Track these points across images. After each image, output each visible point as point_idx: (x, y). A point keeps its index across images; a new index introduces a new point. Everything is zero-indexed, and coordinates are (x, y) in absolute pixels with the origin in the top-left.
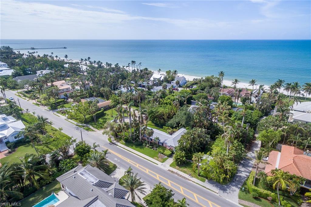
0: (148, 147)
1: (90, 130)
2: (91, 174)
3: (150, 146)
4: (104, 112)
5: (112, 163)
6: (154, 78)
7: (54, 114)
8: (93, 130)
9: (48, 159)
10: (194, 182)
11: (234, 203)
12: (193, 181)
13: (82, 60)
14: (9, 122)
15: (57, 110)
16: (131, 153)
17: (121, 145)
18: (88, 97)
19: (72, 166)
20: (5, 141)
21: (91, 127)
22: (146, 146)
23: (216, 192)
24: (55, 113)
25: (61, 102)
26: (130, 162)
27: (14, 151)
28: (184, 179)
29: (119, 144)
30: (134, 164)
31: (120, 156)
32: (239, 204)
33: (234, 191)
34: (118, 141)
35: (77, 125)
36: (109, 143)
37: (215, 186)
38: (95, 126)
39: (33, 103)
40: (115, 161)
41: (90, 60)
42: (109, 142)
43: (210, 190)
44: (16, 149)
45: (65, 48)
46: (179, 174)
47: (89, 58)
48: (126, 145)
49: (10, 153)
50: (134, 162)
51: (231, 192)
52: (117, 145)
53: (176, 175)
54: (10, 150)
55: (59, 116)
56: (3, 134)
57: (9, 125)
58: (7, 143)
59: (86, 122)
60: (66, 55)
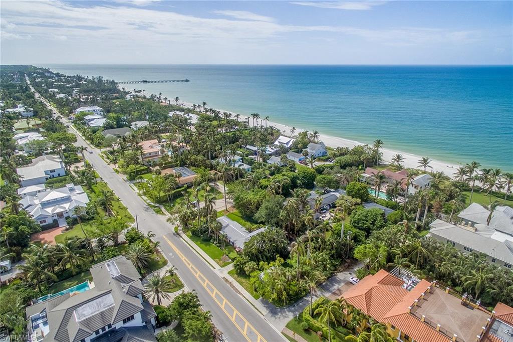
0: (216, 244)
1: (160, 214)
2: (117, 267)
3: (218, 244)
4: (188, 190)
5: (164, 258)
6: (279, 142)
7: (131, 187)
8: (163, 214)
9: (94, 243)
10: (245, 297)
11: (277, 330)
12: (243, 296)
13: (195, 105)
14: (76, 193)
15: (135, 182)
16: (191, 249)
17: (186, 237)
18: (179, 165)
19: (113, 255)
20: (65, 215)
21: (163, 209)
22: (213, 243)
23: (262, 314)
24: (132, 185)
25: (143, 170)
26: (184, 261)
27: (71, 228)
28: (234, 291)
29: (184, 236)
30: (188, 263)
31: (177, 251)
32: (282, 333)
33: (286, 317)
34: (184, 232)
35: (149, 205)
36: (174, 234)
37: (266, 307)
38: (168, 208)
39: (113, 169)
40: (168, 257)
41: (205, 107)
42: (174, 231)
43: (257, 310)
44: (74, 226)
45: (187, 81)
46: (232, 285)
47: (204, 104)
48: (191, 238)
49: (67, 230)
50: (188, 261)
51: (282, 318)
52: (181, 237)
53: (229, 285)
54: (68, 227)
55: (134, 190)
56: (64, 208)
57: (73, 198)
58: (67, 218)
59: (160, 201)
60: (177, 98)
